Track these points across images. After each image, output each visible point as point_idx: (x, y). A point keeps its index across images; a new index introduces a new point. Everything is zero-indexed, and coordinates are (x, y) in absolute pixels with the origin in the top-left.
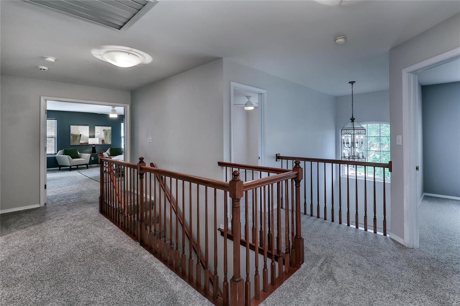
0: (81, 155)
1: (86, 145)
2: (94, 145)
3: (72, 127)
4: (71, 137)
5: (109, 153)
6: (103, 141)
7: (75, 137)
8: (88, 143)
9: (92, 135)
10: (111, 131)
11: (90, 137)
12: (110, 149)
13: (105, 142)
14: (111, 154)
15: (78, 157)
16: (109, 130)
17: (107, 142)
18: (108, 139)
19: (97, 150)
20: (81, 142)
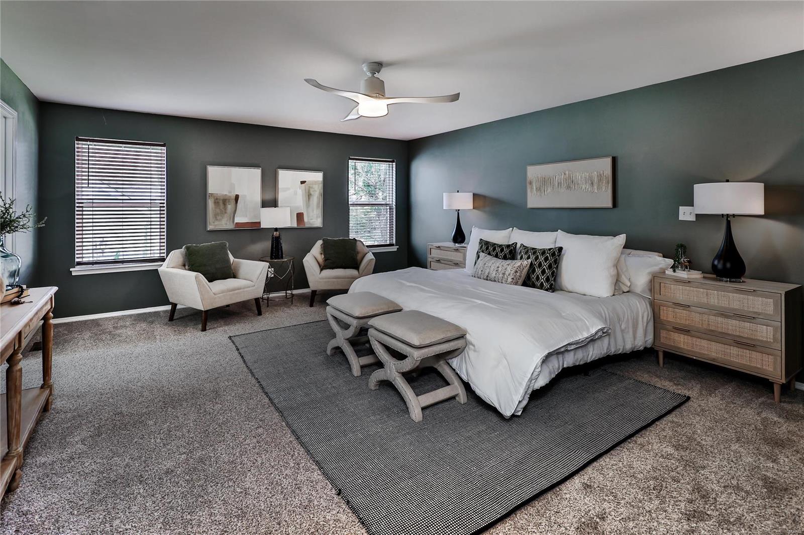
0: (238, 265)
1: (254, 230)
2: (276, 229)
3: (214, 172)
4: (210, 204)
5: (321, 258)
6: (300, 216)
7: (221, 202)
8: (260, 223)
9: (269, 196)
10: (321, 186)
11: (265, 204)
12: (320, 242)
13: (306, 219)
14: (326, 260)
15: (228, 273)
16: (316, 183)
17: (311, 221)
18: (313, 211)
19: (285, 246)
20: (238, 220)
